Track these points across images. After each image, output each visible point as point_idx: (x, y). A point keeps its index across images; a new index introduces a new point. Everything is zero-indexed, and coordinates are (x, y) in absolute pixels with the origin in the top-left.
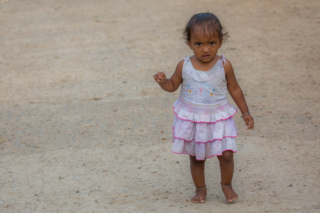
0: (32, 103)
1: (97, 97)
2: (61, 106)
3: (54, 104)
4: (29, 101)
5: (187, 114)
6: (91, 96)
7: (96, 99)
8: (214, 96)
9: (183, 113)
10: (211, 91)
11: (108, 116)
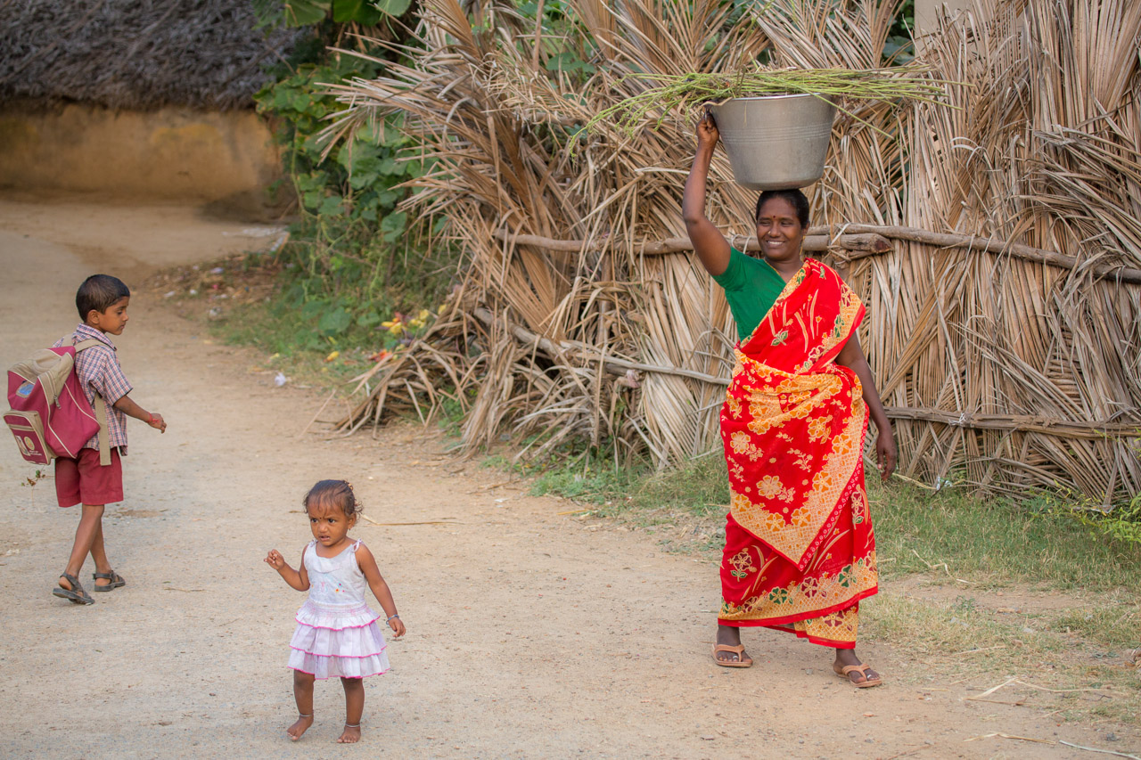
0: (54, 728)
1: (165, 720)
2: (103, 735)
3: (91, 731)
4: (49, 726)
5: (308, 616)
6: (155, 718)
7: (163, 724)
8: (341, 593)
9: (304, 615)
10: (336, 586)
11: (183, 753)
